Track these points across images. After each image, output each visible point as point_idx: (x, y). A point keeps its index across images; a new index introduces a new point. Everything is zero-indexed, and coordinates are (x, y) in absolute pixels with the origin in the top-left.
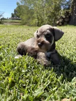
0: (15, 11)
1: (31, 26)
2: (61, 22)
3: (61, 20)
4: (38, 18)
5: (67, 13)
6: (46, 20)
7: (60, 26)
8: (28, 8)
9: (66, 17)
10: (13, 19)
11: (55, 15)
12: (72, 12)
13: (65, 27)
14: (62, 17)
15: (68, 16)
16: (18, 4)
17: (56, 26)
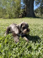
1: (6, 19)
3: (21, 15)
4: (9, 14)
5: (24, 11)
6: (14, 15)
7: (22, 18)
8: (3, 8)
11: (18, 12)
12: (26, 11)
13: (24, 18)
14: (22, 14)
17: (19, 18)
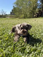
0: (12, 10)
1: (20, 18)
2: (37, 16)
3: (36, 15)
5: (40, 11)
6: (28, 15)
7: (36, 18)
8: (19, 9)
9: (39, 13)
10: (11, 15)
11: (33, 12)
14: (37, 13)
15: (40, 12)
16: (14, 7)
17: (34, 18)
